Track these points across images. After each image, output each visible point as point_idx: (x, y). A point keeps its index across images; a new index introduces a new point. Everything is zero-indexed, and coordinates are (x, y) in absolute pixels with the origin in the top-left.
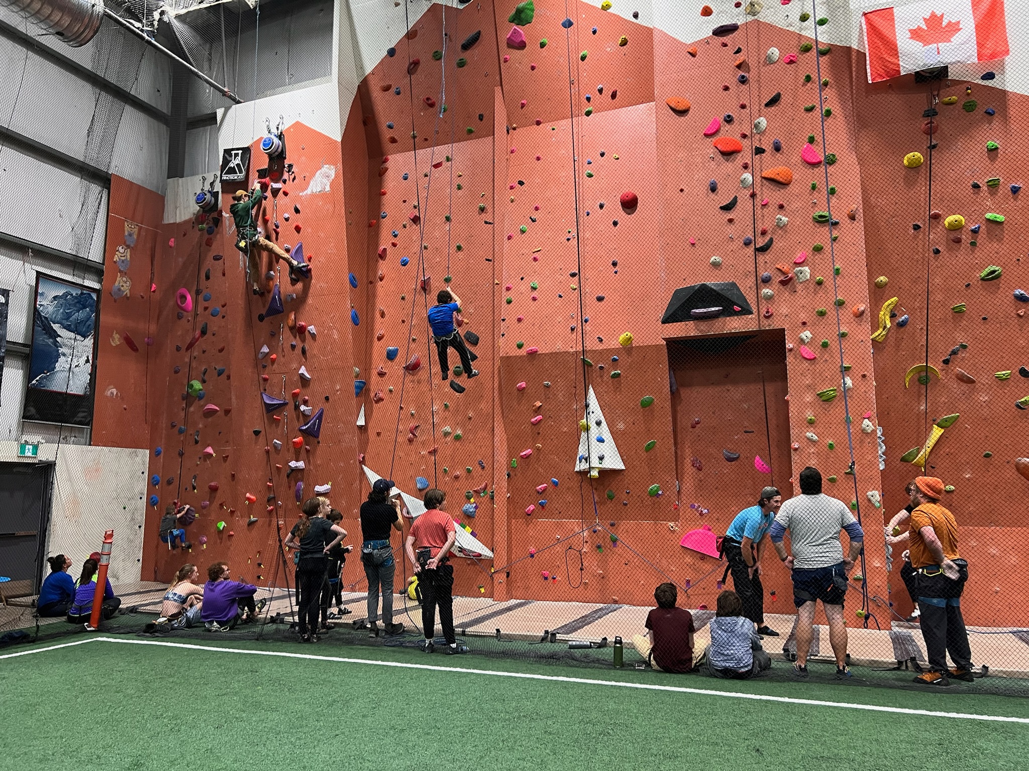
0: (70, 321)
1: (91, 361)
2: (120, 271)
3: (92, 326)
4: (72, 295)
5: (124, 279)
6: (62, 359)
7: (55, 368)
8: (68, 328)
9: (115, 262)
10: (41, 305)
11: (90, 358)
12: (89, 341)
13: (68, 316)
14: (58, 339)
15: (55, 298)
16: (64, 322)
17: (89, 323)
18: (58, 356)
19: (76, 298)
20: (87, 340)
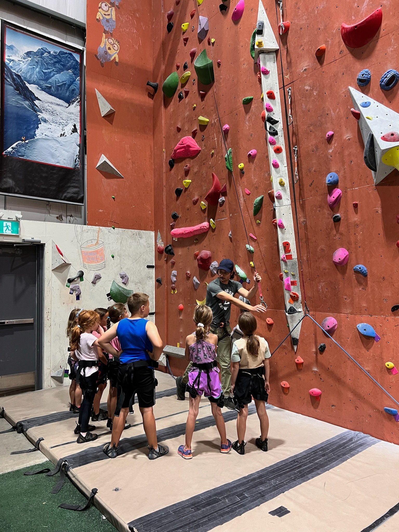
0: (50, 83)
1: (79, 131)
2: (105, 32)
3: (77, 91)
4: (49, 53)
5: (110, 41)
6: (42, 126)
7: (35, 135)
8: (48, 90)
9: (98, 20)
10: (11, 61)
11: (78, 127)
12: (75, 108)
13: (47, 77)
14: (36, 102)
15: (29, 54)
16: (41, 82)
17: (72, 87)
18: (37, 122)
19: (55, 57)
20: (72, 106)
